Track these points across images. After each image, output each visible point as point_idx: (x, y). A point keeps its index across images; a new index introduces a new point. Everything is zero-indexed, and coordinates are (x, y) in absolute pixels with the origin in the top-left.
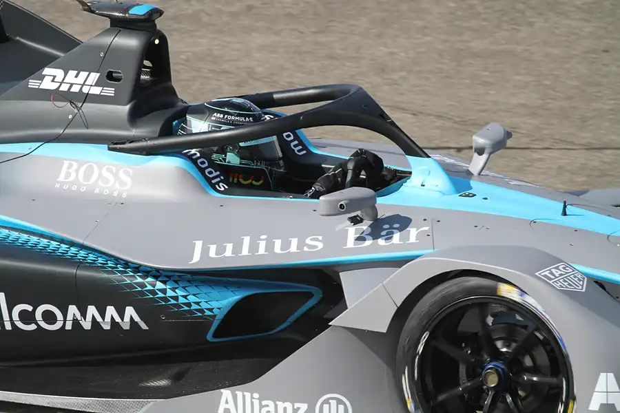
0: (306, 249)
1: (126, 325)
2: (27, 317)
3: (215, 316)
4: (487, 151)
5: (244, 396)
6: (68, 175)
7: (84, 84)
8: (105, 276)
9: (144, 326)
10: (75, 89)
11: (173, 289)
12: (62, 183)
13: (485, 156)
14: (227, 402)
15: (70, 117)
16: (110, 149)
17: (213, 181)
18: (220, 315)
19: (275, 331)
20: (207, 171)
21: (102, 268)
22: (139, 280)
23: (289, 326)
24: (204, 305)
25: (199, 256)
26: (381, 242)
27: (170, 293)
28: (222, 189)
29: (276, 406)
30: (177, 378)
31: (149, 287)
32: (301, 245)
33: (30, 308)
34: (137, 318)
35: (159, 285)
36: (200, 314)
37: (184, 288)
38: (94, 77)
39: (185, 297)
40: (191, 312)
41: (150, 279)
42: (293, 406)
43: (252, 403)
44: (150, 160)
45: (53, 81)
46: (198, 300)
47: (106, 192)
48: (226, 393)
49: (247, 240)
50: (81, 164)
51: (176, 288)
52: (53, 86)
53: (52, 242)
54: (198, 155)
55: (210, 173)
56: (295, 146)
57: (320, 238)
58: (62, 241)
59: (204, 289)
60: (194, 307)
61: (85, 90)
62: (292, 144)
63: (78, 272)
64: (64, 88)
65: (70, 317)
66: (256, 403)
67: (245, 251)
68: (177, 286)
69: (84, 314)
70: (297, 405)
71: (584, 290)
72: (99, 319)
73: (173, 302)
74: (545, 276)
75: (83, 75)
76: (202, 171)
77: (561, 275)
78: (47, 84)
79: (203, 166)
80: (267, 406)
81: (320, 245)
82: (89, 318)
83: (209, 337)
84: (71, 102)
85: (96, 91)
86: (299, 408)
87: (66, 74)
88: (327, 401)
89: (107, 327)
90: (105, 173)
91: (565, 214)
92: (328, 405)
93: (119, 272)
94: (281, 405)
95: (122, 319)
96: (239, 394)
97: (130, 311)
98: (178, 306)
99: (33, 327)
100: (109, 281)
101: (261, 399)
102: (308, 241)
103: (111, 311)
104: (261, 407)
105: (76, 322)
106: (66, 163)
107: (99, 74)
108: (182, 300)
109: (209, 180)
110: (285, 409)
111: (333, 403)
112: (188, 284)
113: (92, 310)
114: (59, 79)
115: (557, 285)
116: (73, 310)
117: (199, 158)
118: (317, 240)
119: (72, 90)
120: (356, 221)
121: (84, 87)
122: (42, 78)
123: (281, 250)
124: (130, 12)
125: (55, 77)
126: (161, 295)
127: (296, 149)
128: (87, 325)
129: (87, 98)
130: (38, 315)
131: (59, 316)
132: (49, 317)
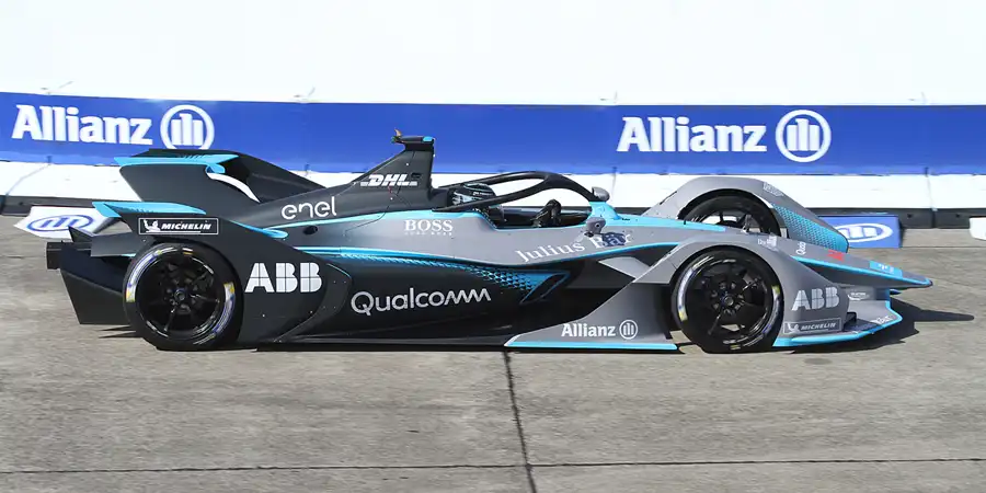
1: (479, 299)
3: (531, 289)
5: (578, 326)
6: (411, 227)
7: (397, 181)
9: (489, 299)
10: (392, 184)
11: (499, 275)
12: (409, 232)
14: (567, 330)
15: (392, 199)
16: (434, 211)
18: (534, 288)
22: (478, 272)
25: (526, 258)
29: (597, 329)
33: (426, 295)
34: (487, 295)
38: (404, 176)
42: (607, 328)
43: (583, 329)
45: (376, 181)
48: (567, 325)
49: (542, 249)
50: (418, 221)
52: (378, 184)
61: (399, 184)
64: (385, 184)
65: (448, 298)
66: (585, 329)
69: (457, 295)
70: (609, 327)
72: (465, 297)
73: (509, 284)
75: (397, 176)
81: (583, 248)
82: (459, 297)
83: (521, 302)
85: (405, 183)
86: (610, 329)
87: (385, 177)
88: (625, 324)
89: (468, 301)
90: (434, 224)
91: (685, 224)
92: (625, 326)
94: (600, 329)
95: (478, 296)
97: (484, 291)
99: (426, 305)
101: (588, 327)
103: (473, 292)
104: (588, 330)
105: (451, 300)
106: (408, 221)
107: (406, 175)
110: (602, 330)
111: (629, 324)
113: (462, 293)
114: (381, 180)
116: (451, 294)
119: (390, 185)
122: (369, 180)
125: (377, 179)
126: (503, 281)
128: (457, 301)
129: (400, 188)
130: (431, 298)
131: (443, 298)
132: (437, 299)
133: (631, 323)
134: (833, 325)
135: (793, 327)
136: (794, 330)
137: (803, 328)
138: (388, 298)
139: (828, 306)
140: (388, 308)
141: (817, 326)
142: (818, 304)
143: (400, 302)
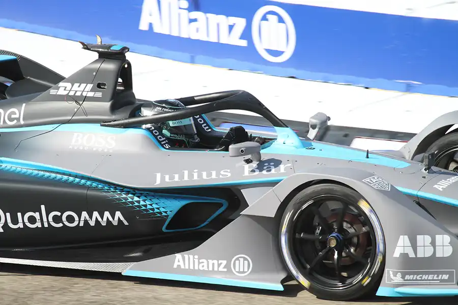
0: (221, 176)
1: (115, 223)
2: (57, 219)
3: (168, 216)
4: (318, 127)
5: (189, 258)
7: (83, 91)
8: (105, 194)
9: (126, 223)
10: (78, 94)
11: (144, 201)
12: (74, 146)
13: (317, 130)
14: (179, 261)
15: (76, 110)
16: (102, 125)
17: (162, 143)
18: (171, 215)
19: (199, 227)
20: (158, 137)
21: (101, 190)
22: (124, 196)
23: (207, 225)
24: (162, 210)
25: (159, 181)
26: (264, 172)
27: (142, 203)
28: (167, 147)
29: (208, 262)
30: (145, 252)
31: (130, 200)
32: (218, 174)
33: (59, 214)
34: (122, 218)
35: (136, 199)
36: (159, 215)
37: (150, 200)
38: (90, 86)
39: (151, 205)
40: (154, 214)
41: (130, 195)
42: (218, 262)
43: (194, 261)
44: (126, 130)
45: (65, 90)
46: (158, 207)
47: (100, 150)
48: (178, 256)
49: (186, 173)
50: (84, 134)
51: (146, 200)
52: (65, 93)
53: (70, 177)
54: (153, 128)
55: (160, 138)
56: (205, 126)
57: (229, 171)
58: (76, 176)
59: (163, 200)
60: (156, 210)
61: (84, 94)
62: (203, 125)
63: (88, 192)
64: (72, 93)
65: (83, 219)
66: (196, 261)
67: (186, 178)
68: (146, 199)
69: (91, 217)
70: (220, 262)
71: (389, 190)
72: (100, 219)
73: (144, 208)
74: (368, 182)
75: (83, 85)
76: (156, 137)
77: (376, 182)
78: (61, 92)
79: (156, 134)
80: (203, 262)
81: (229, 175)
82: (94, 218)
83: (164, 229)
84: (76, 102)
85: (91, 94)
86: (221, 263)
87: (72, 86)
88: (238, 259)
89: (104, 224)
90: (99, 139)
91: (368, 157)
92: (238, 261)
93: (112, 191)
94: (211, 262)
95: (114, 219)
96: (186, 256)
97: (118, 214)
98: (147, 210)
99: (61, 225)
100: (106, 197)
101: (199, 259)
102: (222, 172)
103: (107, 214)
104: (199, 263)
105: (86, 222)
106: (76, 134)
107: (92, 85)
108: (149, 207)
109: (160, 142)
110: (213, 264)
111: (242, 260)
112: (152, 198)
113: (96, 214)
114: (68, 88)
115: (375, 187)
116: (84, 214)
117: (154, 130)
118: (227, 172)
119: (76, 94)
120: (248, 161)
121: (84, 92)
122: (58, 88)
123: (207, 177)
124: (111, 49)
125: (66, 87)
126: (136, 204)
127: (205, 128)
128: (92, 223)
129: (85, 99)
130: (64, 218)
131: (76, 218)
132: (70, 219)
133: (245, 259)
134: (446, 277)
135: (395, 275)
136: (398, 279)
137: (407, 277)
138: (19, 214)
139: (439, 255)
140: (21, 225)
141: (424, 277)
142: (425, 251)
143: (32, 220)
